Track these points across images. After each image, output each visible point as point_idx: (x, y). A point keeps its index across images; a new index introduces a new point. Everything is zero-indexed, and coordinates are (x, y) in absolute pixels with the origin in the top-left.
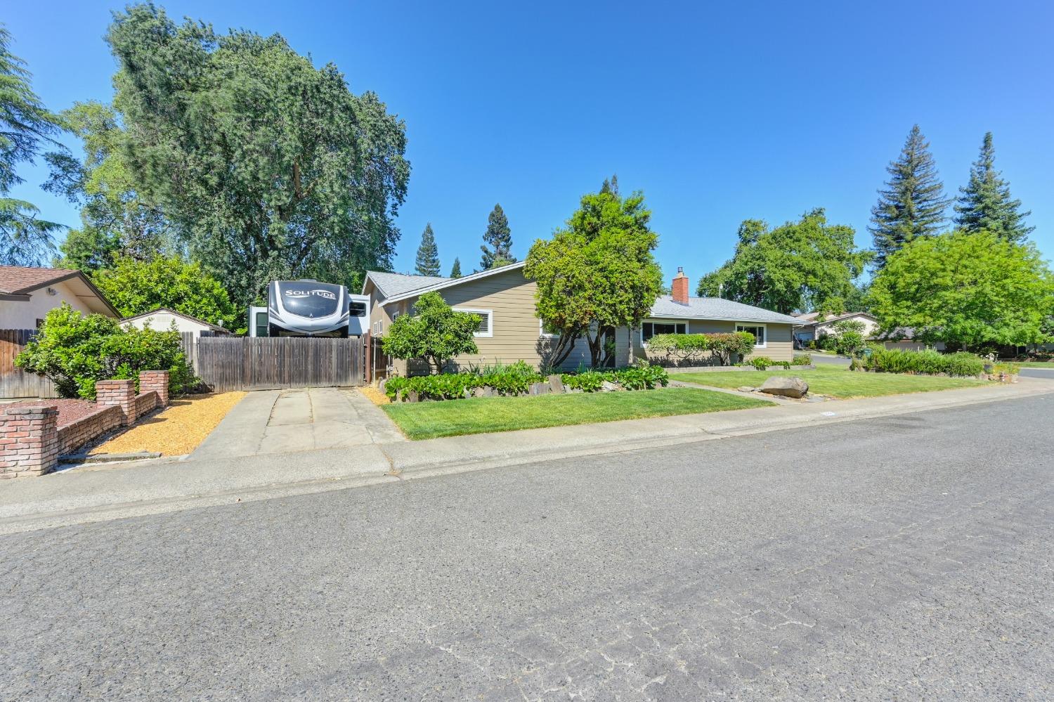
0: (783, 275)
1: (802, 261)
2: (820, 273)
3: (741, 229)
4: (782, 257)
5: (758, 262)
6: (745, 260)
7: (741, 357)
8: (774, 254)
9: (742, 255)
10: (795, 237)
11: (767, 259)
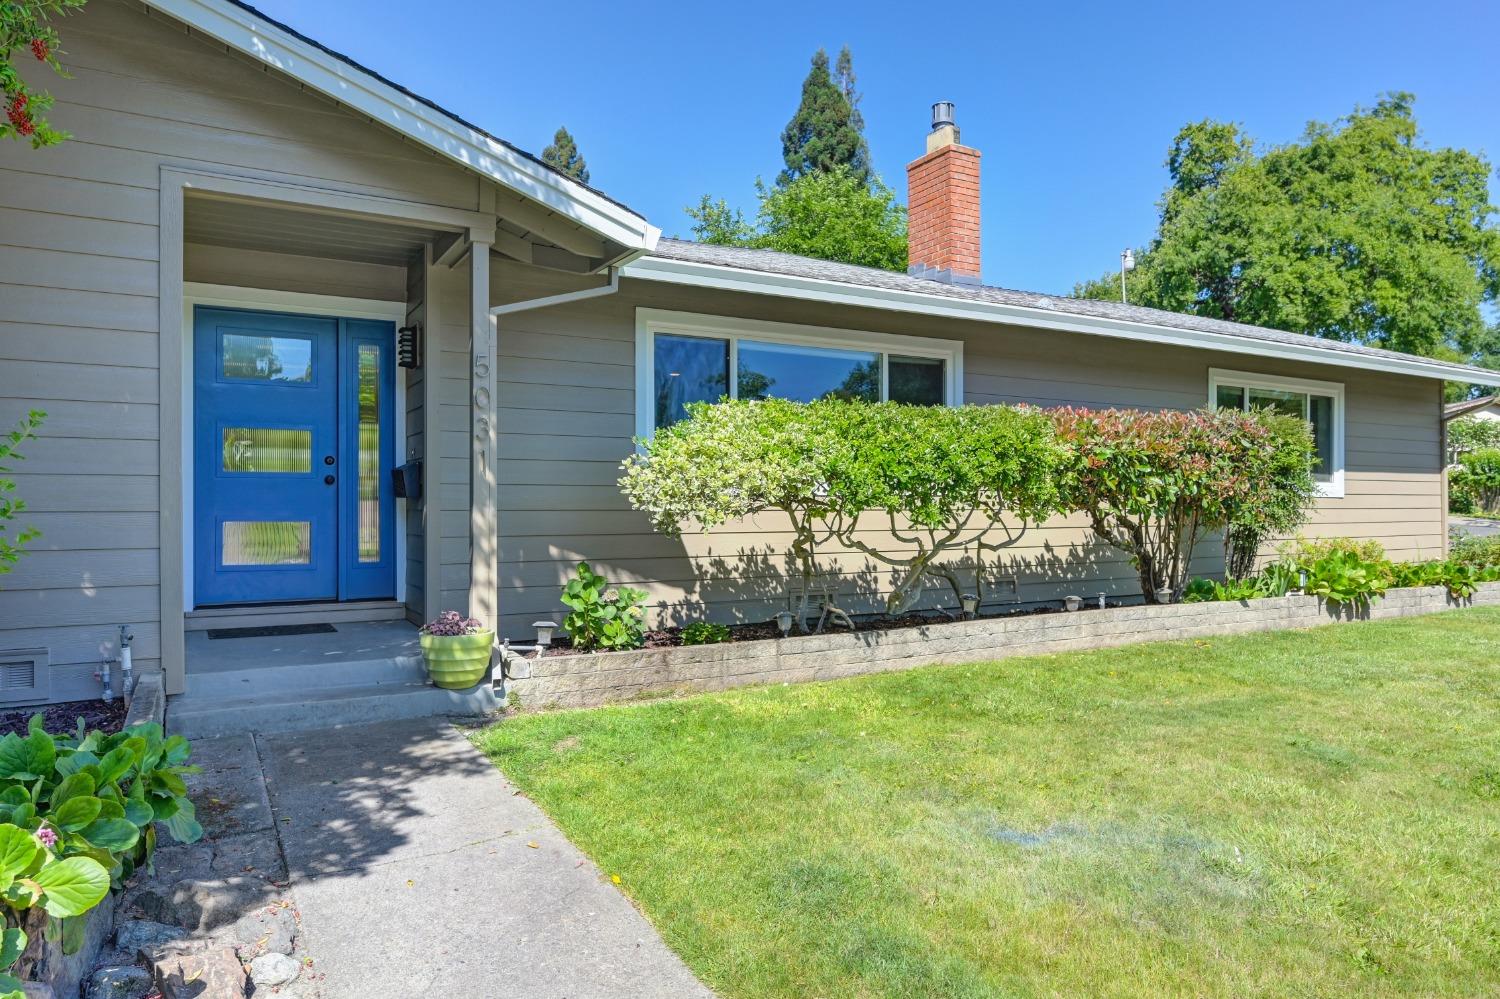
0: (1302, 277)
1: (1361, 236)
2: (1409, 273)
3: (1177, 149)
4: (1299, 221)
5: (1227, 239)
6: (1190, 233)
7: (1246, 544)
8: (1275, 215)
9: (1181, 220)
10: (1336, 167)
11: (1253, 229)
